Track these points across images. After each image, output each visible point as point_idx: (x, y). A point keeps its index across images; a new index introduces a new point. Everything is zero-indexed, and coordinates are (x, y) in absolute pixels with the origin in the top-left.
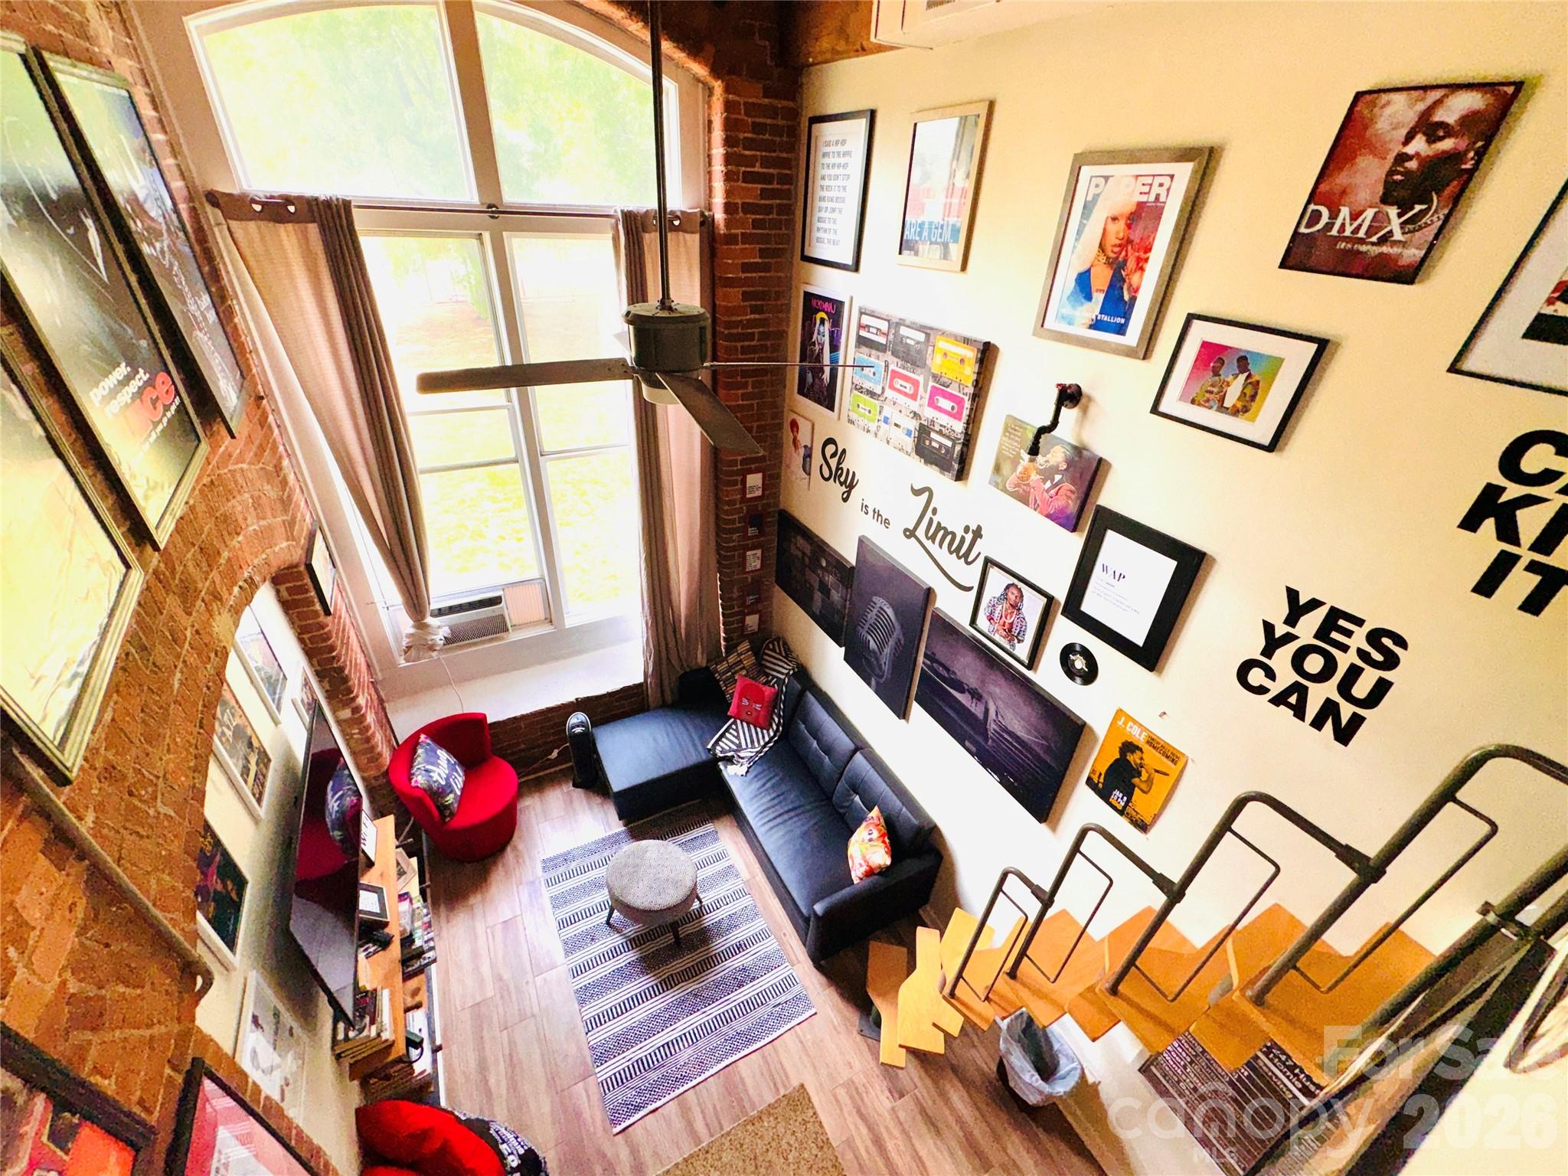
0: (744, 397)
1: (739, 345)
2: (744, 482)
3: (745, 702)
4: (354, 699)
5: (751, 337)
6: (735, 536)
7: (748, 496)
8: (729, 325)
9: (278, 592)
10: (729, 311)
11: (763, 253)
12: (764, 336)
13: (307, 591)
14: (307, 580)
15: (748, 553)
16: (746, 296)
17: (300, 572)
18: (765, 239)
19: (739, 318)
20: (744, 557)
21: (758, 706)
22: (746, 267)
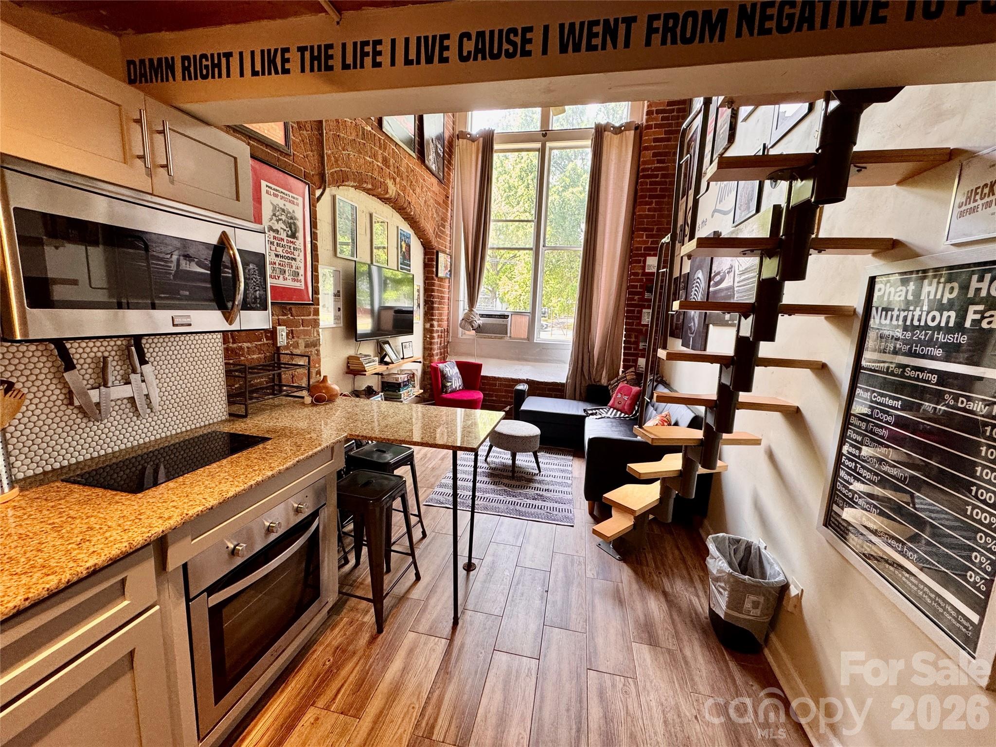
0: (649, 210)
1: (648, 181)
2: (645, 262)
3: (619, 395)
4: (433, 320)
5: (656, 176)
6: (636, 297)
7: (647, 271)
8: (644, 170)
9: (425, 258)
10: (645, 163)
11: (666, 133)
12: (663, 176)
13: (433, 261)
14: (435, 257)
15: (644, 310)
16: (655, 155)
17: (433, 252)
18: (670, 125)
19: (650, 166)
20: (640, 312)
21: (626, 398)
22: (656, 140)
